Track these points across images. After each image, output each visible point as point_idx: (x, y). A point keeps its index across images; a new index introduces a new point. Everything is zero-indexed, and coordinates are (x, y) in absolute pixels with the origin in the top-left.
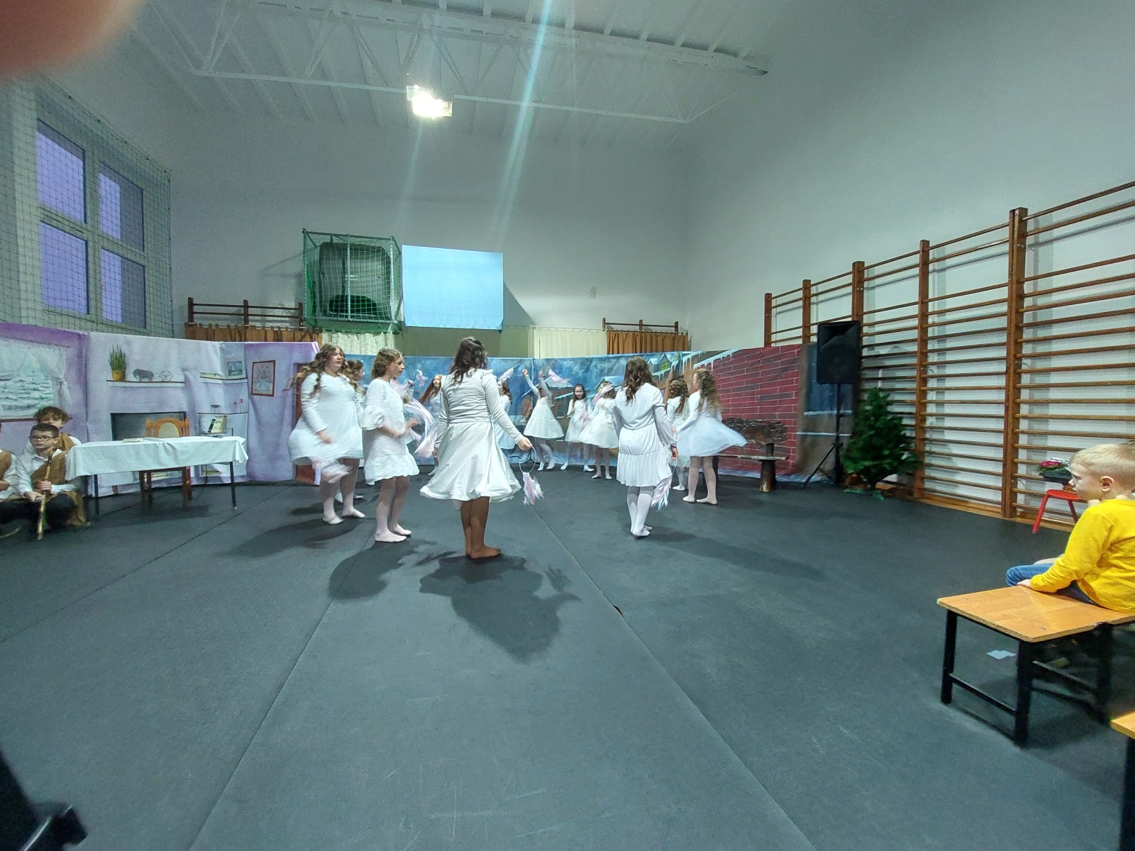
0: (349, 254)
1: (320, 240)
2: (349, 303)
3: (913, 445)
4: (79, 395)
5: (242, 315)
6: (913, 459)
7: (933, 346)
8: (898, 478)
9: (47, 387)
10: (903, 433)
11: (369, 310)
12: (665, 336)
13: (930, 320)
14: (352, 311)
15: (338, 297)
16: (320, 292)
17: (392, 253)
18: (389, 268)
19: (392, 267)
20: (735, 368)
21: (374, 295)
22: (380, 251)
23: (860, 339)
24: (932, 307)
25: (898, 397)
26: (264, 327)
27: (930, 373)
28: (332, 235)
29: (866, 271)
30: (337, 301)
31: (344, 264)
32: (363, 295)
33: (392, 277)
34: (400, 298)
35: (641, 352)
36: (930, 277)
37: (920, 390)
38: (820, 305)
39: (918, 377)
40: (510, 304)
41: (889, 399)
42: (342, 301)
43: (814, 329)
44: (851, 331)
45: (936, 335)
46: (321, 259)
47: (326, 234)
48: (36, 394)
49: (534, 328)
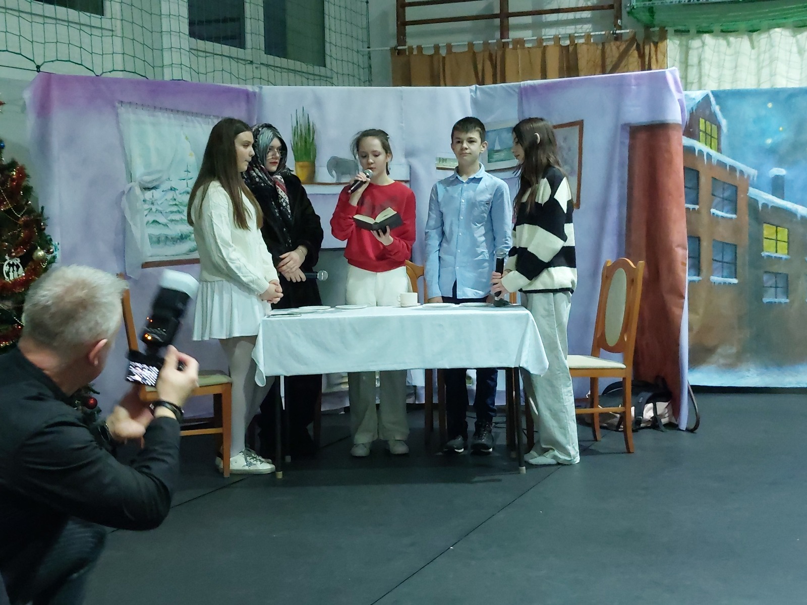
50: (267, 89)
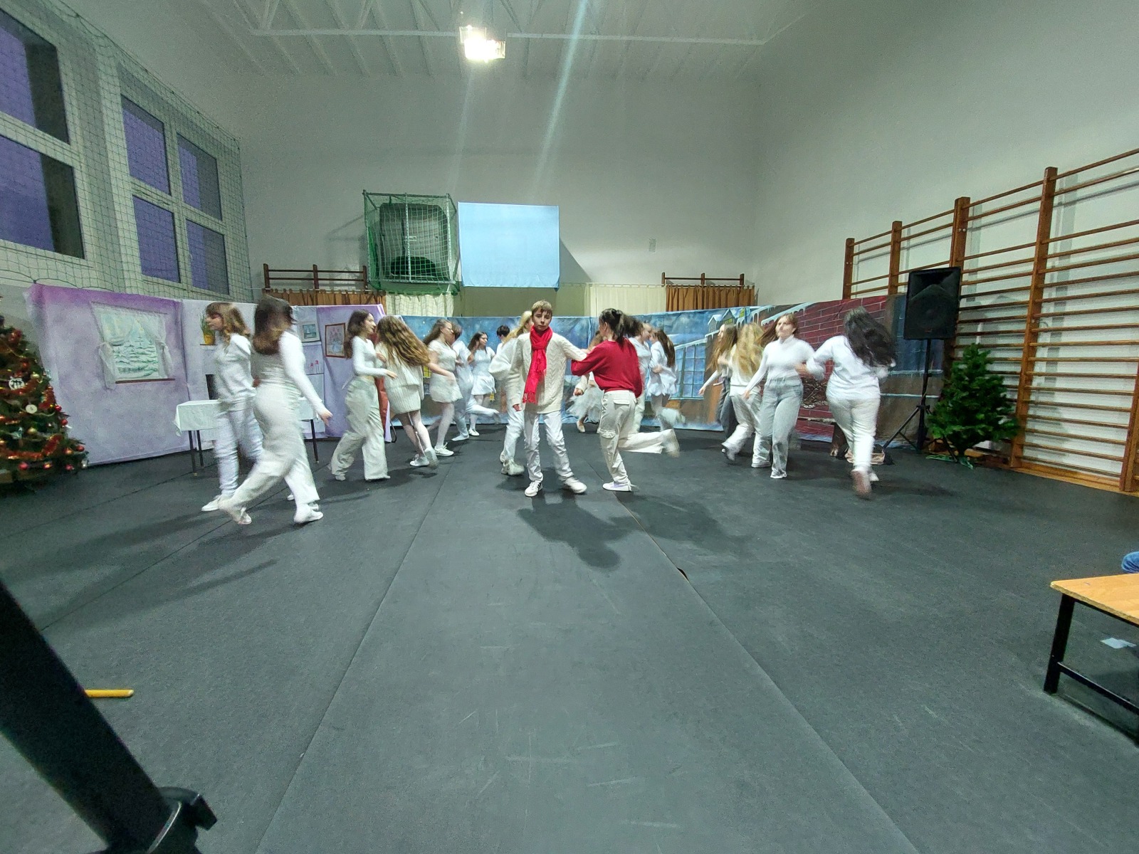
0: (407, 214)
1: (380, 201)
2: (410, 265)
3: (1014, 408)
4: (180, 359)
5: (312, 279)
6: (1013, 425)
7: (1050, 294)
8: (991, 445)
9: (152, 351)
10: (1002, 395)
11: (428, 271)
12: (729, 291)
13: (1049, 264)
14: (413, 273)
15: (398, 258)
16: (382, 254)
17: (448, 211)
18: (445, 227)
19: (449, 225)
20: (808, 323)
21: (433, 257)
22: (436, 210)
23: (958, 288)
24: (1053, 248)
25: (998, 355)
26: (333, 291)
27: (1042, 326)
28: (390, 195)
29: (971, 209)
30: (398, 263)
31: (403, 225)
32: (422, 256)
33: (449, 236)
34: (458, 258)
35: (703, 308)
36: (1055, 212)
37: (1029, 346)
38: (911, 250)
39: (1027, 332)
40: (567, 262)
41: (989, 356)
42: (403, 263)
43: (903, 278)
44: (946, 280)
45: (1055, 281)
46: (381, 220)
47: (385, 195)
48: (144, 358)
49: (590, 285)
50: (185, 301)
